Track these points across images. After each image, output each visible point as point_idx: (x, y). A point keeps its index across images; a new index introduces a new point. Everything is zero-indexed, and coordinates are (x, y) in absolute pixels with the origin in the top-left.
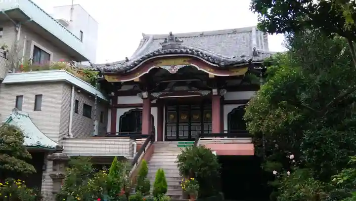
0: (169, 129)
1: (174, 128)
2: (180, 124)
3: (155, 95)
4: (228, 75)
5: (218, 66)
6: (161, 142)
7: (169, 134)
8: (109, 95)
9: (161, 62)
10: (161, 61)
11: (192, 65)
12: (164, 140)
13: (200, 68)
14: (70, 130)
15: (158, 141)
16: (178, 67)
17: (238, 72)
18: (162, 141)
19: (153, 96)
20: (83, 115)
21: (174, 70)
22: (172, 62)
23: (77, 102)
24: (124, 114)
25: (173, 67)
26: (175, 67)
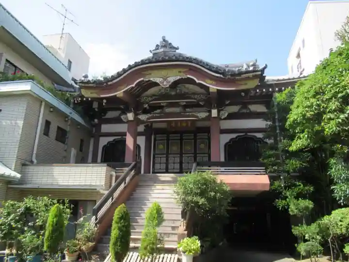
0: (157, 160)
1: (164, 160)
2: (170, 156)
3: (143, 117)
4: (234, 89)
5: (222, 76)
6: (148, 174)
7: (157, 166)
8: (92, 122)
9: (150, 74)
10: (150, 72)
11: (188, 76)
12: (151, 173)
13: (198, 80)
14: (34, 155)
15: (144, 173)
16: (172, 79)
17: (246, 84)
18: (150, 173)
19: (139, 119)
20: (56, 140)
21: (167, 82)
22: (164, 72)
24: (108, 143)
25: (165, 79)
26: (168, 79)
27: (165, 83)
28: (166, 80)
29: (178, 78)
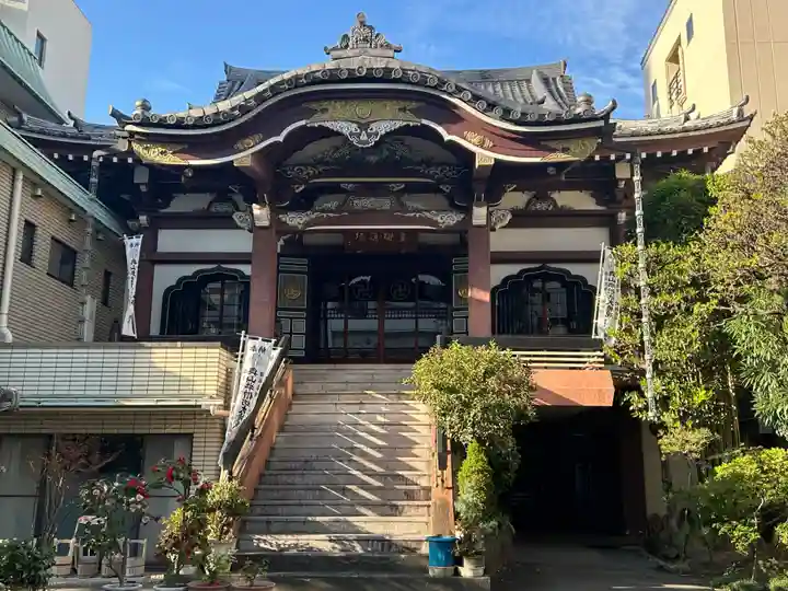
3: (294, 219)
4: (538, 160)
9: (325, 110)
10: (325, 104)
11: (425, 122)
13: (450, 134)
14: (4, 318)
16: (383, 128)
17: (567, 150)
19: (285, 223)
20: (49, 274)
21: (369, 135)
22: (363, 109)
23: (30, 227)
24: (178, 282)
25: (364, 126)
26: (372, 126)
27: (364, 137)
28: (366, 130)
29: (399, 124)
